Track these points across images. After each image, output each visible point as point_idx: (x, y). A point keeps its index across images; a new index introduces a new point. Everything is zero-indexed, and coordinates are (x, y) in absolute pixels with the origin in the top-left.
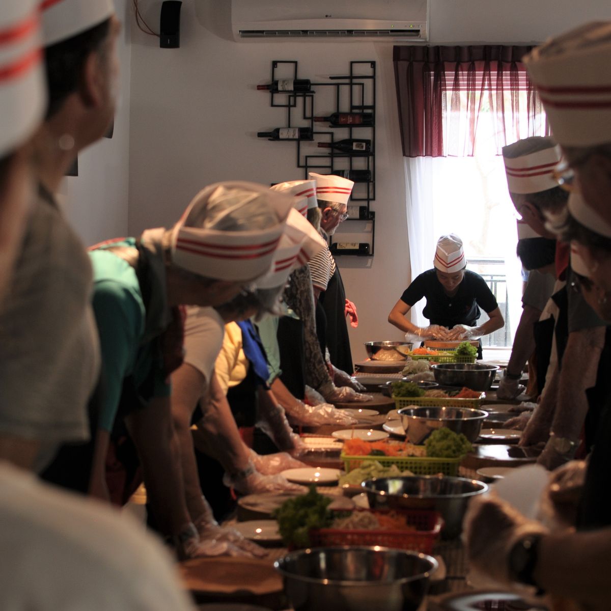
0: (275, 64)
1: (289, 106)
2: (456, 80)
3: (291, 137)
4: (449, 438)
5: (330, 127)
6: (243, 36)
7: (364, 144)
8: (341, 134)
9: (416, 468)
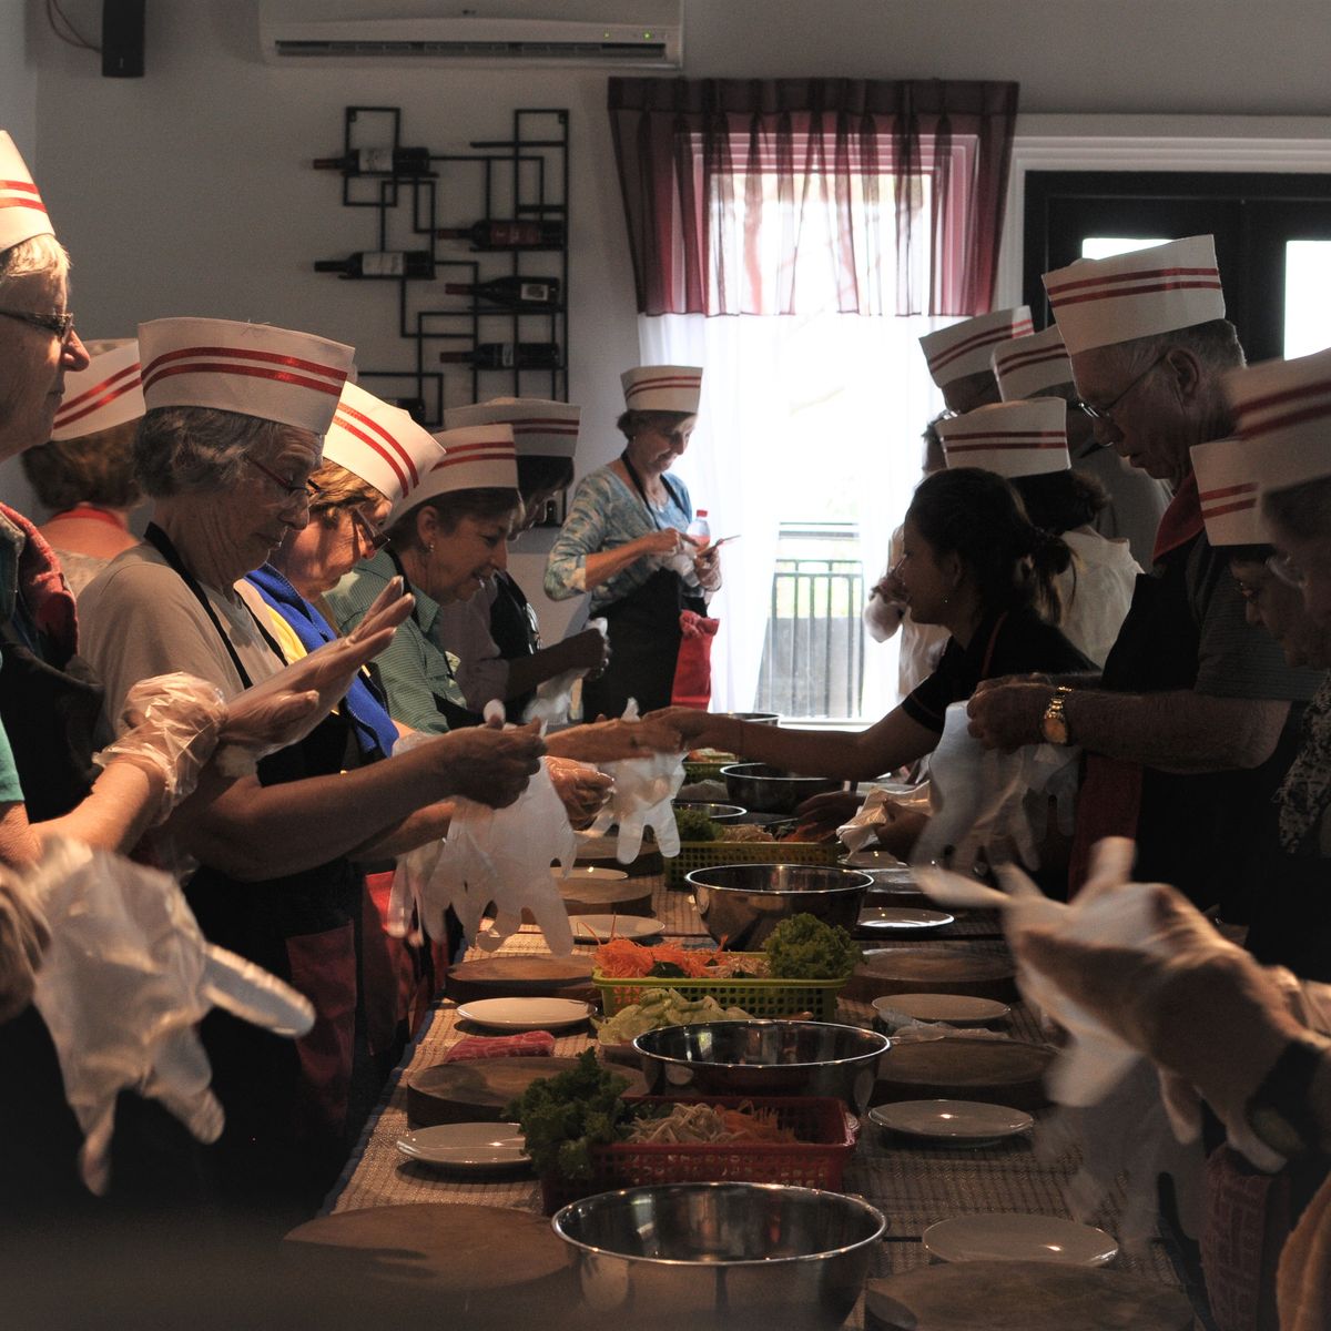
0: (351, 113)
1: (382, 205)
2: (754, 150)
3: (387, 271)
4: (817, 936)
5: (472, 250)
6: (282, 54)
7: (545, 288)
8: (495, 266)
9: (752, 1001)
